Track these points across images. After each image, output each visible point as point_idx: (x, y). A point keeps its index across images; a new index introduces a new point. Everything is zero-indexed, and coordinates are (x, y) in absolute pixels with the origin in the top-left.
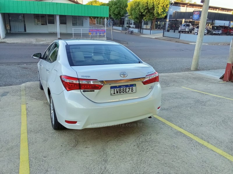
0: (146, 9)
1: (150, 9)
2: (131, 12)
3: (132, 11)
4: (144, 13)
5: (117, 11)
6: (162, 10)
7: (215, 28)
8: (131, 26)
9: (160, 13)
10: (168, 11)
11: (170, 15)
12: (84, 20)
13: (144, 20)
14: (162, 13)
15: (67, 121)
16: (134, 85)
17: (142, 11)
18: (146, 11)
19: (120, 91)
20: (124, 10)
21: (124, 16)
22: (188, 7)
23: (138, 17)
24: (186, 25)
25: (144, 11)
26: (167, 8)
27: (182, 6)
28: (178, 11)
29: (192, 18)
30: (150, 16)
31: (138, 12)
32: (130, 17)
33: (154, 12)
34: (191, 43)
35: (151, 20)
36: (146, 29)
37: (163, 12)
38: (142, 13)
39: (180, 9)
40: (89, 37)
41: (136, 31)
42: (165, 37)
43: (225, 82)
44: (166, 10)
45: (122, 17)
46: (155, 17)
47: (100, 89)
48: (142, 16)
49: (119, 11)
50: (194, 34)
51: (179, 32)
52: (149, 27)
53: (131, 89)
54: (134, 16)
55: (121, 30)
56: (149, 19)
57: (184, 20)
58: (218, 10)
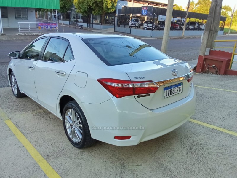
0: (94, 2)
1: (98, 2)
2: (79, 6)
3: (79, 4)
4: (93, 7)
5: (62, 3)
6: (111, 5)
7: (161, 23)
8: (79, 20)
9: (109, 7)
10: (116, 5)
11: (118, 10)
12: (29, 13)
13: (93, 14)
14: (111, 8)
15: (116, 137)
16: (181, 84)
17: (91, 5)
18: (94, 5)
19: (171, 92)
20: (70, 3)
21: (70, 9)
22: (134, 2)
23: (87, 10)
24: (135, 20)
25: (93, 5)
26: (116, 2)
27: (129, 2)
28: (126, 5)
29: (141, 13)
30: (99, 11)
31: (86, 5)
32: (78, 10)
33: (103, 7)
34: (142, 38)
35: (101, 14)
36: (96, 24)
37: (112, 6)
38: (90, 7)
39: (127, 4)
40: (39, 32)
41: (85, 25)
42: (117, 32)
43: (198, 73)
44: (115, 5)
45: (68, 10)
46: (104, 11)
47: (154, 92)
48: (90, 10)
49: (64, 4)
50: (144, 29)
51: (130, 27)
52: (98, 22)
53: (179, 89)
54: (82, 10)
55: (69, 24)
56: (98, 14)
57: (131, 15)
58: (161, 5)
